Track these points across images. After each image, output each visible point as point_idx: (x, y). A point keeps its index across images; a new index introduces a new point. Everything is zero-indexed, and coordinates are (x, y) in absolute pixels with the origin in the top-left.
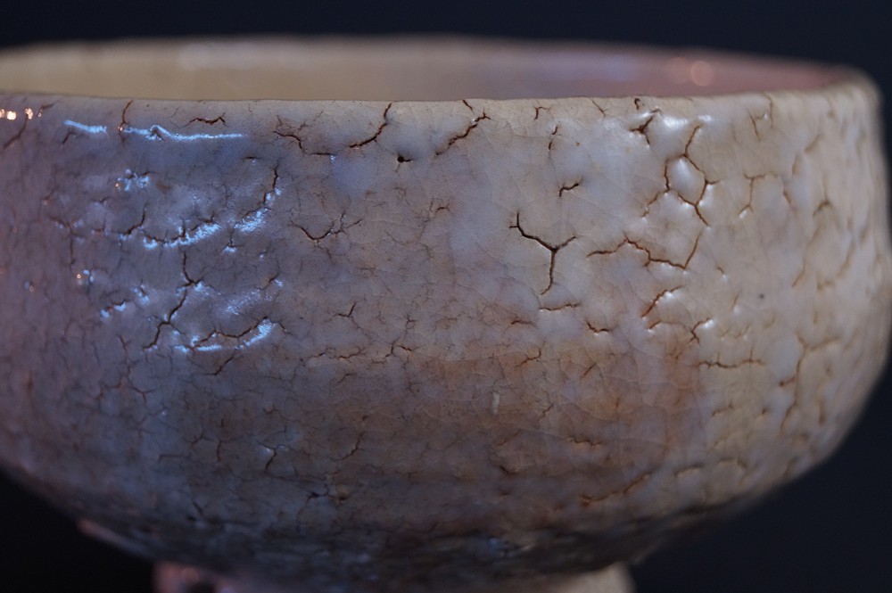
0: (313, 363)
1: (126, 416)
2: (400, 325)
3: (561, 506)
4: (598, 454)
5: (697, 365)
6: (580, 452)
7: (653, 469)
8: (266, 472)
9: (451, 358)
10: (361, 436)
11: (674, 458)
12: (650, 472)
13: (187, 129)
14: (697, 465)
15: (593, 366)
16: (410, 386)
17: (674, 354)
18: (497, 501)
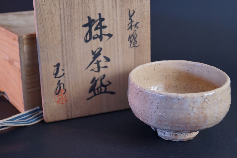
0: (169, 117)
1: (151, 118)
2: (178, 114)
3: (192, 129)
4: (196, 125)
5: (206, 117)
6: (194, 125)
7: (202, 126)
8: (164, 125)
9: (182, 117)
10: (173, 123)
11: (204, 125)
12: (201, 126)
13: (159, 94)
14: (206, 125)
15: (196, 118)
16: (178, 120)
17: (204, 117)
18: (186, 129)
